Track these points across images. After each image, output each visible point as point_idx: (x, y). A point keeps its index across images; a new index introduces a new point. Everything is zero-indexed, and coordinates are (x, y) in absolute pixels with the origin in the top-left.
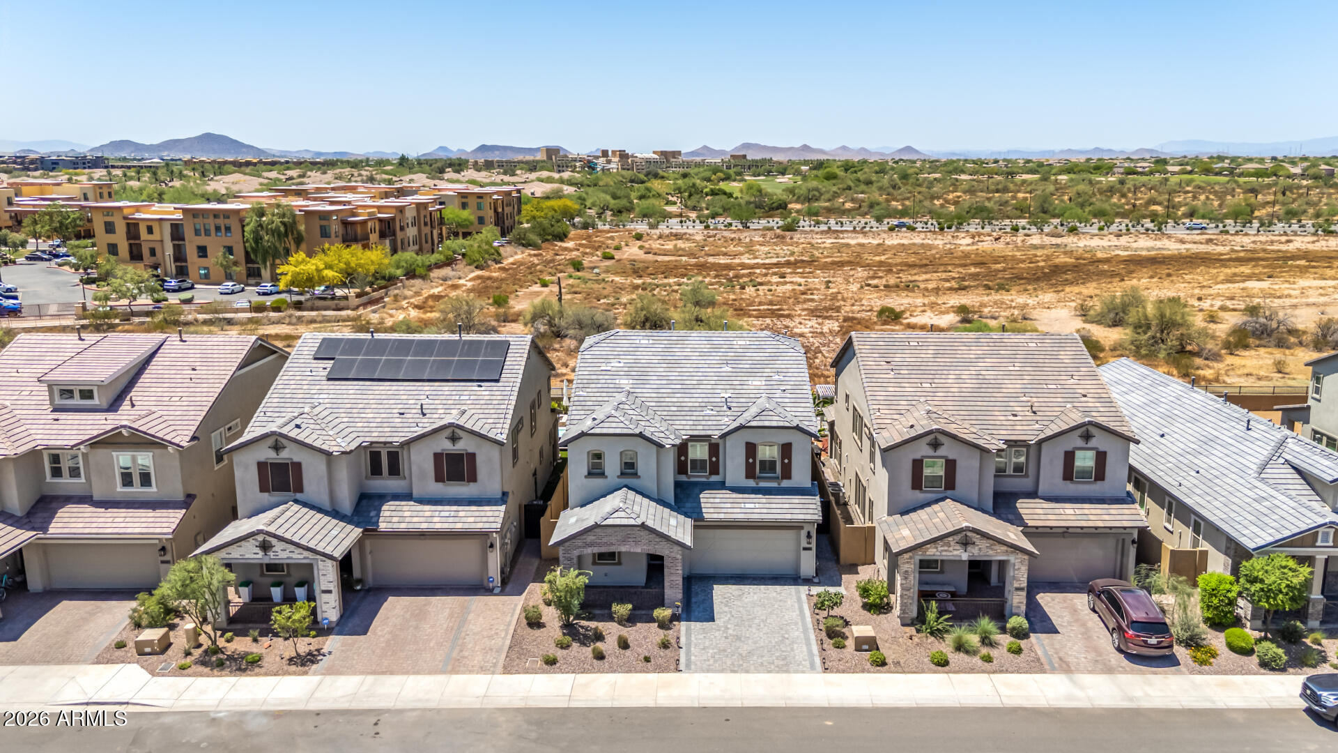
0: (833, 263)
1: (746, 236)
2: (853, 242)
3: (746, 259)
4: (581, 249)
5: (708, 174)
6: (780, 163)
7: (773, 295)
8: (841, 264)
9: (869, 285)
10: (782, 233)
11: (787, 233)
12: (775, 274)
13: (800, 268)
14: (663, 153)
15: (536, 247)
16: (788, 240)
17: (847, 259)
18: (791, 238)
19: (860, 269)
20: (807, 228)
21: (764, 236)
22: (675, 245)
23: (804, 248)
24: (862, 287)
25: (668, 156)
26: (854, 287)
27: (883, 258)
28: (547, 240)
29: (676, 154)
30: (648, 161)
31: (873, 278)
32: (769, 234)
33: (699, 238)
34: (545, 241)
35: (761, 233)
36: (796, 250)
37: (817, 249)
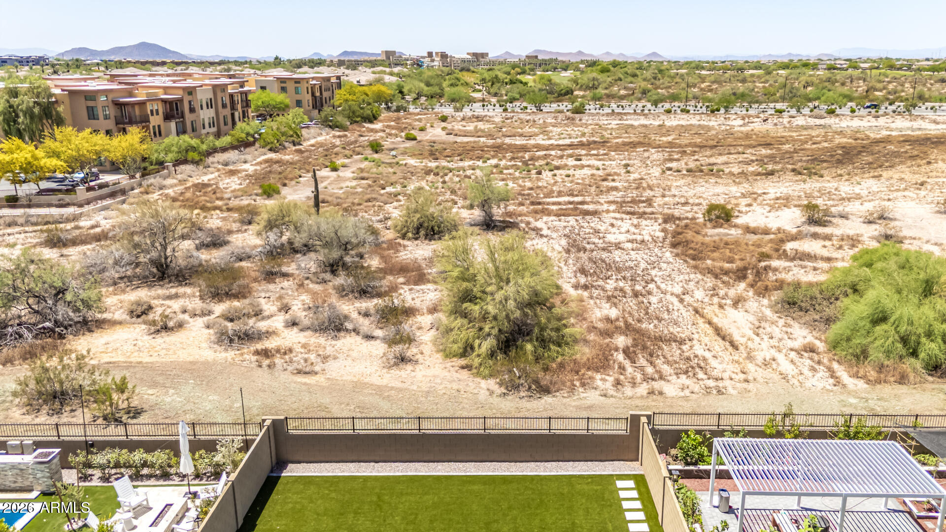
0: (625, 144)
1: (539, 118)
2: (636, 123)
3: (540, 140)
4: (388, 131)
5: (508, 69)
6: (563, 62)
7: (572, 182)
8: (633, 145)
9: (670, 169)
10: (572, 115)
11: (577, 116)
12: (571, 156)
13: (594, 149)
14: (475, 55)
15: (343, 128)
16: (577, 122)
17: (637, 140)
18: (580, 120)
19: (653, 151)
20: (593, 111)
21: (556, 118)
22: (476, 127)
23: (593, 129)
24: (664, 172)
25: (478, 57)
26: (656, 172)
27: (670, 139)
28: (356, 122)
29: (484, 55)
30: (463, 61)
31: (671, 160)
32: (560, 116)
33: (498, 119)
34: (353, 122)
35: (553, 115)
36: (586, 130)
37: (606, 130)
